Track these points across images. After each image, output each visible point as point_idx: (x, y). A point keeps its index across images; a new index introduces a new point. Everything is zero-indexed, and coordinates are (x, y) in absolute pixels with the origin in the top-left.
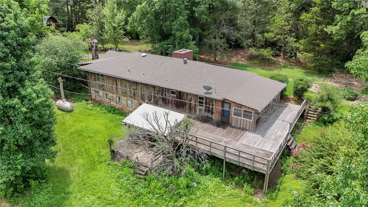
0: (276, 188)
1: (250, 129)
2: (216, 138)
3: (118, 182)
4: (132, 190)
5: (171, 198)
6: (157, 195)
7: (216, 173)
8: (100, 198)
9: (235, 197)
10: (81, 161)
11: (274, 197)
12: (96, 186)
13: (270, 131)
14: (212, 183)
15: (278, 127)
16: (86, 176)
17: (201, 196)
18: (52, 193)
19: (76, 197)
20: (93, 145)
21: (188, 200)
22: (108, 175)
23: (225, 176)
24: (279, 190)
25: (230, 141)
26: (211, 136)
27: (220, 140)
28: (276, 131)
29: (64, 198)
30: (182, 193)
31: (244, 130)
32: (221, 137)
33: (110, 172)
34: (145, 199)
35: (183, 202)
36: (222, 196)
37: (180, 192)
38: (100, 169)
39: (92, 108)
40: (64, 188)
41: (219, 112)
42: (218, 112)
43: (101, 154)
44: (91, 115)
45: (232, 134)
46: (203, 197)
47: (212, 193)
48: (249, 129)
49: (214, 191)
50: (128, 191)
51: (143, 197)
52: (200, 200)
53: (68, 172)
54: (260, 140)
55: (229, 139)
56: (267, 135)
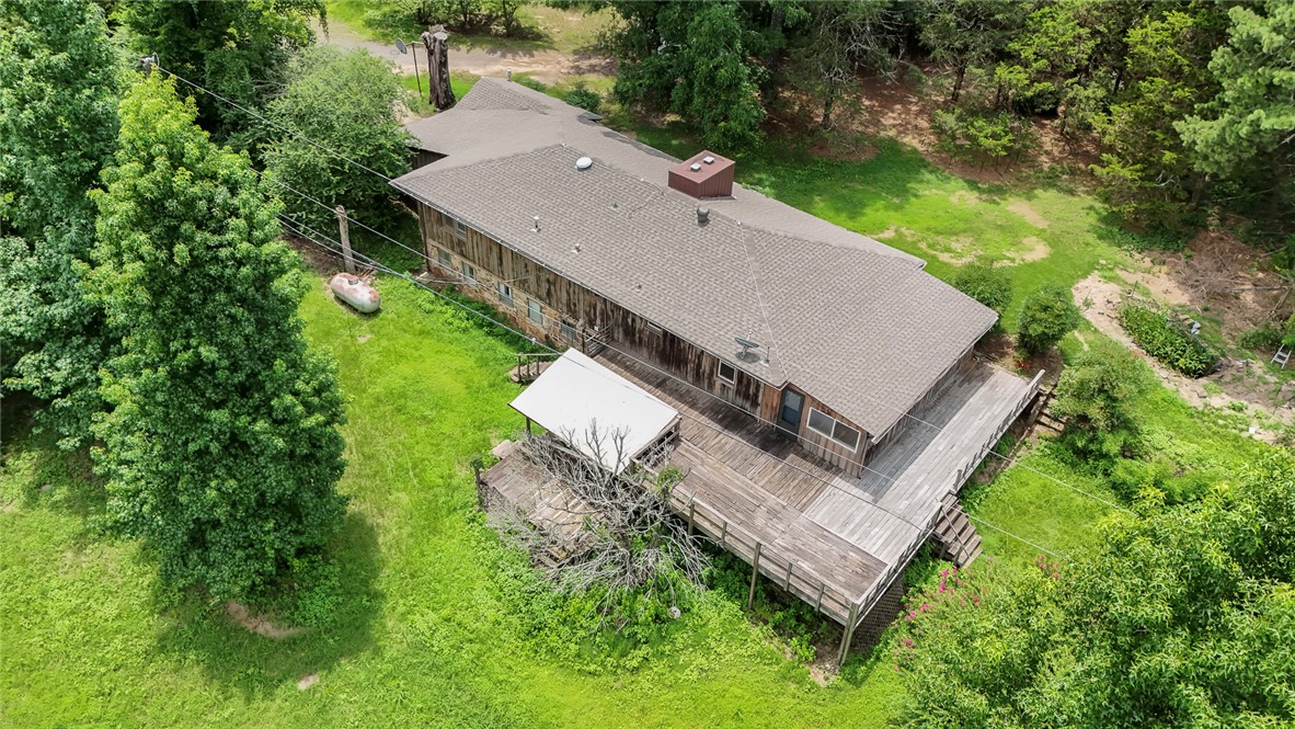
0: (872, 650)
1: (848, 471)
2: (749, 494)
3: (492, 578)
4: (524, 609)
5: (614, 646)
6: (582, 633)
7: (734, 587)
8: (448, 620)
9: (767, 662)
10: (404, 498)
11: (859, 677)
12: (439, 582)
13: (900, 483)
14: (719, 614)
15: (929, 469)
16: (416, 552)
17: (686, 648)
18: (340, 591)
19: (394, 609)
20: (435, 449)
21: (654, 656)
22: (470, 554)
23: (755, 597)
24: (878, 658)
25: (784, 507)
26: (737, 482)
27: (757, 499)
28: (919, 481)
29: (368, 610)
30: (639, 636)
31: (832, 467)
32: (762, 490)
33: (474, 543)
34: (553, 641)
35: (640, 660)
36: (735, 656)
37: (636, 633)
38: (450, 532)
39: (432, 307)
40: (365, 582)
41: (772, 407)
42: (769, 405)
43: (455, 482)
44: (428, 333)
45: (796, 482)
46: (691, 649)
47: (713, 644)
48: (845, 470)
49: (718, 638)
50: (515, 610)
51: (549, 633)
52: (682, 658)
53: (372, 529)
54: (863, 514)
55: (783, 500)
56: (889, 496)
